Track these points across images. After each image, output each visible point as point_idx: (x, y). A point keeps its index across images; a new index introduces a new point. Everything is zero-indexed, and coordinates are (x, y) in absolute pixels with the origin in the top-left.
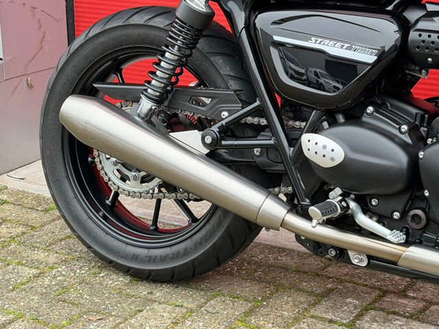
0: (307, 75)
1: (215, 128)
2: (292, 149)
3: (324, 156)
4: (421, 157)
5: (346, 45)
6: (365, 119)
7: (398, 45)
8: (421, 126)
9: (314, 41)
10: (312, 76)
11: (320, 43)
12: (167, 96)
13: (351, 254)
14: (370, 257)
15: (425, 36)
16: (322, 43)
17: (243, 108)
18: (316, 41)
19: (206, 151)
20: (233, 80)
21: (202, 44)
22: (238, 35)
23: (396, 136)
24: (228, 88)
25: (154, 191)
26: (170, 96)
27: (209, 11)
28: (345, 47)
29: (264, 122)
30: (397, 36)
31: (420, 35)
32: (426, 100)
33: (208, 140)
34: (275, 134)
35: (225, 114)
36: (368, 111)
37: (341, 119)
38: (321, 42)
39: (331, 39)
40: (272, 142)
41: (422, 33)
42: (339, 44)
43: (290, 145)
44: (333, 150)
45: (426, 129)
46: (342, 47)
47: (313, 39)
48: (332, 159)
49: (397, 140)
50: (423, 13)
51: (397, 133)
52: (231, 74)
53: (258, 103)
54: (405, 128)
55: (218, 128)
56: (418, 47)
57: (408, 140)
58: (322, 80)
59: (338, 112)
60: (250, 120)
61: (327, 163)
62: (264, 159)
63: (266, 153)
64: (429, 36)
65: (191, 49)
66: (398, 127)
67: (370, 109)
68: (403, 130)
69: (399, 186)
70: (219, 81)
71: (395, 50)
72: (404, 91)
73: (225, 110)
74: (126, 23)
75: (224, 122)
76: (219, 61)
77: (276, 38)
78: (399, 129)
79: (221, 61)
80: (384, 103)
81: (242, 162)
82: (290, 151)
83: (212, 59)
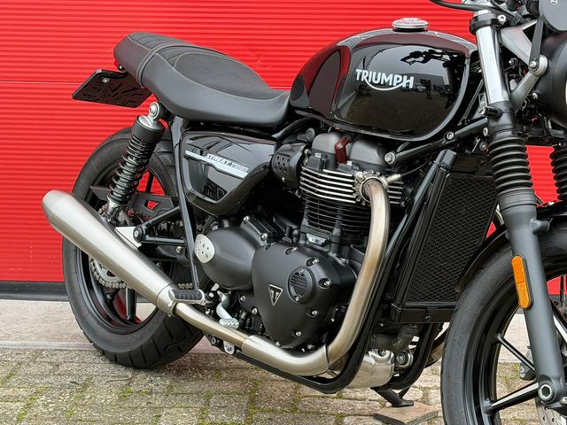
1: (143, 226)
3: (203, 253)
6: (242, 225)
13: (225, 343)
14: (236, 348)
18: (210, 156)
19: (138, 245)
22: (173, 150)
23: (258, 242)
28: (227, 163)
31: (278, 158)
33: (137, 234)
37: (226, 224)
38: (213, 157)
39: (220, 156)
42: (224, 160)
44: (208, 249)
46: (225, 163)
48: (207, 257)
51: (258, 239)
53: (178, 207)
54: (266, 235)
55: (147, 225)
56: (276, 168)
61: (204, 259)
62: (181, 257)
64: (283, 159)
66: (261, 233)
67: (247, 218)
75: (150, 221)
78: (261, 236)
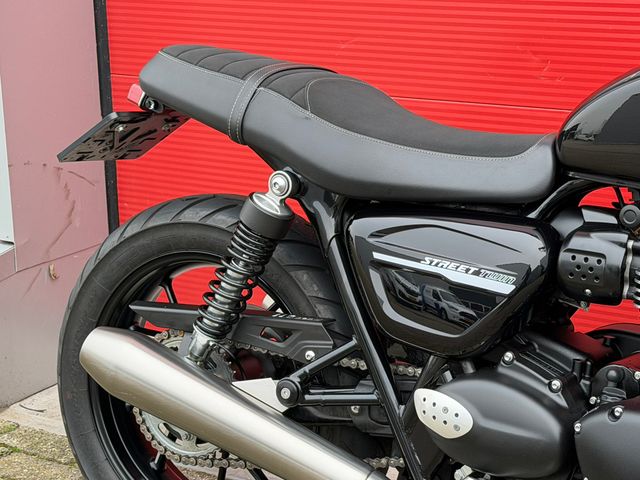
0: (422, 295)
1: (295, 377)
2: (403, 407)
3: (445, 422)
4: (577, 430)
5: (473, 269)
6: (501, 370)
7: (546, 266)
8: (582, 377)
9: (428, 262)
10: (430, 298)
11: (436, 265)
12: (231, 327)
15: (580, 258)
16: (440, 265)
17: (335, 347)
18: (431, 262)
19: (284, 408)
20: (321, 304)
21: (279, 252)
22: (326, 247)
23: (545, 396)
24: (315, 316)
25: (214, 456)
26: (234, 326)
27: (286, 213)
28: (470, 272)
29: (363, 366)
30: (544, 254)
31: (574, 258)
32: (589, 334)
33: (286, 394)
34: (378, 386)
35: (310, 354)
36: (507, 359)
37: (469, 368)
38: (438, 264)
39: (452, 260)
40: (374, 397)
41: (576, 255)
42: (463, 267)
43: (400, 402)
44: (457, 415)
45: (588, 383)
46: (467, 271)
47: (426, 259)
48: (456, 427)
49: (546, 401)
50: (578, 224)
51: (545, 391)
52: (320, 295)
53: (354, 342)
54: (556, 384)
55: (300, 377)
56: (572, 275)
57: (562, 402)
58: (444, 304)
59: (465, 359)
60: (345, 362)
61: (449, 433)
62: (365, 419)
63: (367, 411)
64: (586, 260)
65: (263, 264)
66: (547, 382)
67: (509, 356)
68: (554, 387)
69: (551, 467)
70: (303, 305)
71: (542, 273)
72: (561, 320)
73: (310, 349)
74: (175, 221)
75: (307, 369)
76: (303, 277)
77: (377, 256)
78: (550, 385)
79: (305, 277)
80: (529, 344)
81: (335, 421)
82: (401, 410)
83: (292, 274)
